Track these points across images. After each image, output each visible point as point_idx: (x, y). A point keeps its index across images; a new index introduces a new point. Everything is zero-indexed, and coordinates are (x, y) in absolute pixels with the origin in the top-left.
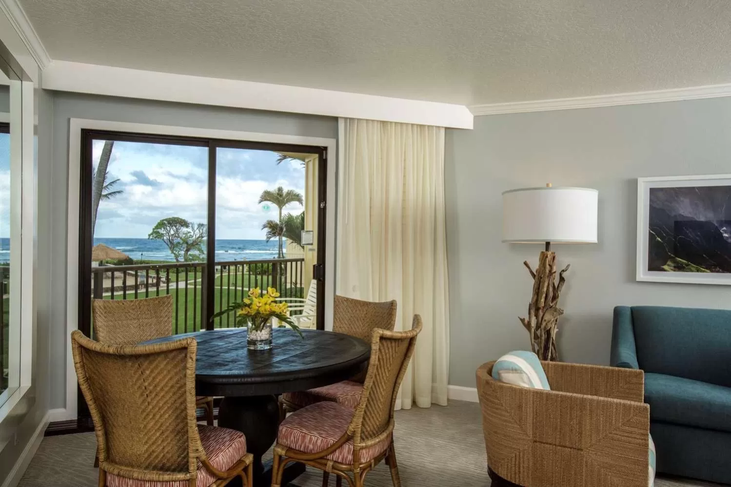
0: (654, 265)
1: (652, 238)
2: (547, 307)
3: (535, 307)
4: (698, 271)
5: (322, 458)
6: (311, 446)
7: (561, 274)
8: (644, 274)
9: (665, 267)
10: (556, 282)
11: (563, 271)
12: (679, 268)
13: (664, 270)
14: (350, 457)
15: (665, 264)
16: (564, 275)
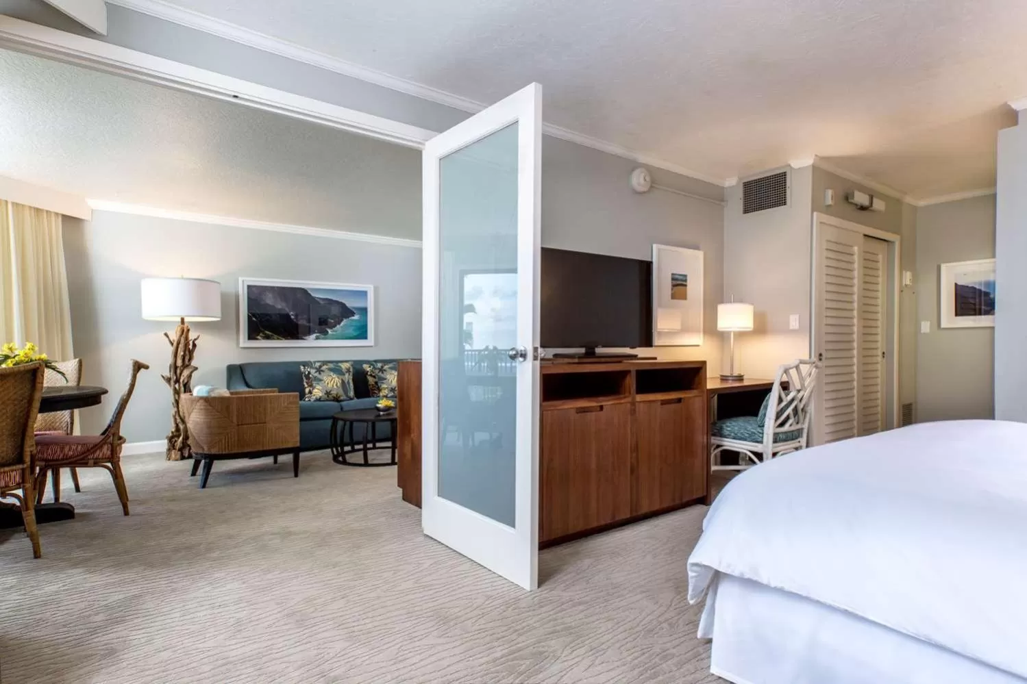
0: (251, 337)
1: (249, 318)
2: (185, 366)
3: (174, 367)
4: (278, 339)
5: (83, 459)
6: (71, 453)
7: (193, 342)
8: (244, 342)
9: (259, 337)
10: (191, 347)
11: (195, 339)
12: (267, 337)
13: (257, 339)
14: (109, 453)
15: (258, 335)
16: (196, 342)
